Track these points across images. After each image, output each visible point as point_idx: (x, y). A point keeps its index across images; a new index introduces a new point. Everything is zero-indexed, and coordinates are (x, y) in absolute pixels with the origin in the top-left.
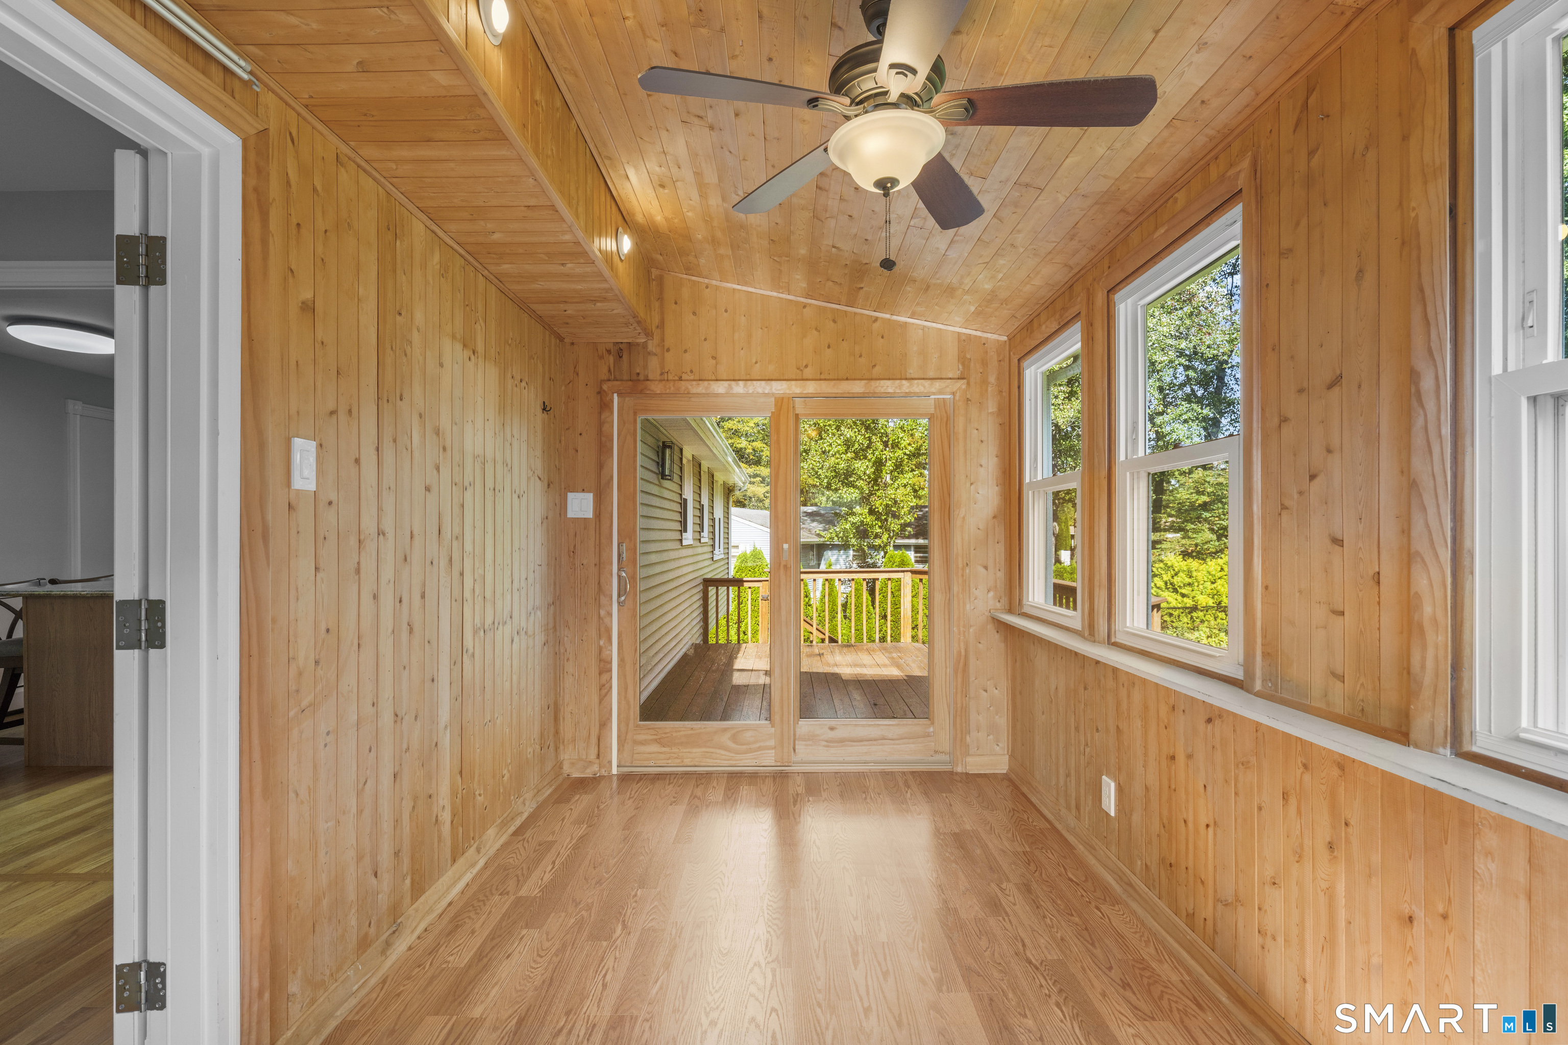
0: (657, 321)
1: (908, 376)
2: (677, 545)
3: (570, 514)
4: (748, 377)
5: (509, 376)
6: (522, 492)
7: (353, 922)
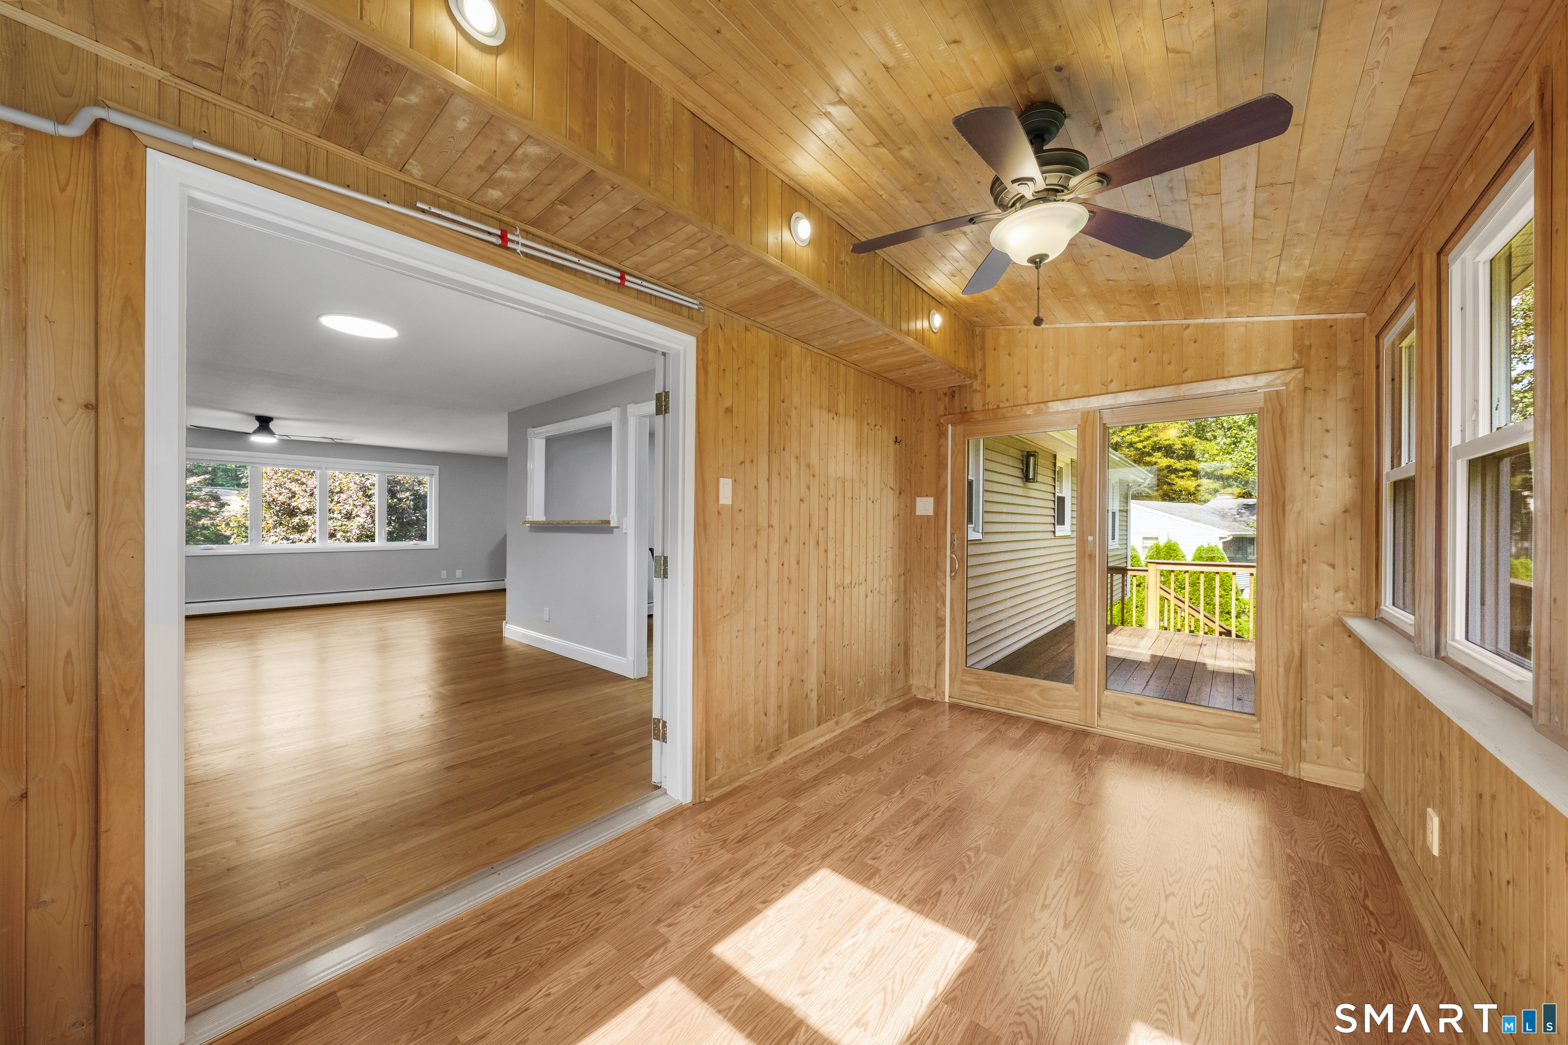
0: (980, 365)
1: (1226, 374)
2: (1051, 535)
3: (918, 513)
4: (1056, 398)
5: (866, 423)
6: (876, 499)
7: (752, 735)
